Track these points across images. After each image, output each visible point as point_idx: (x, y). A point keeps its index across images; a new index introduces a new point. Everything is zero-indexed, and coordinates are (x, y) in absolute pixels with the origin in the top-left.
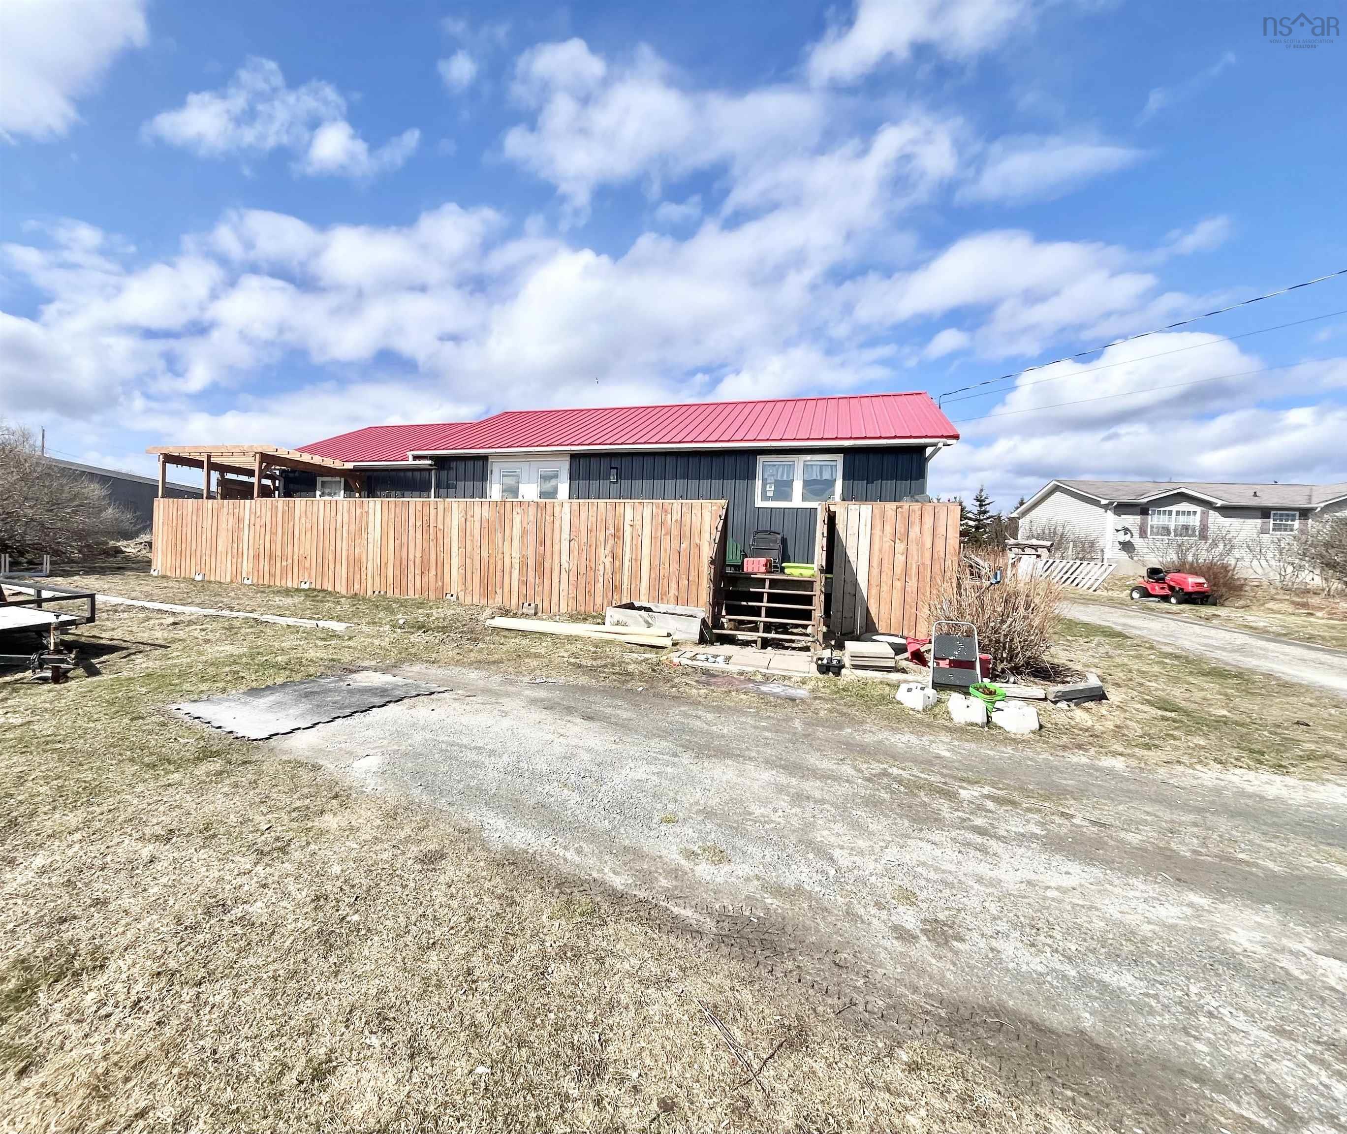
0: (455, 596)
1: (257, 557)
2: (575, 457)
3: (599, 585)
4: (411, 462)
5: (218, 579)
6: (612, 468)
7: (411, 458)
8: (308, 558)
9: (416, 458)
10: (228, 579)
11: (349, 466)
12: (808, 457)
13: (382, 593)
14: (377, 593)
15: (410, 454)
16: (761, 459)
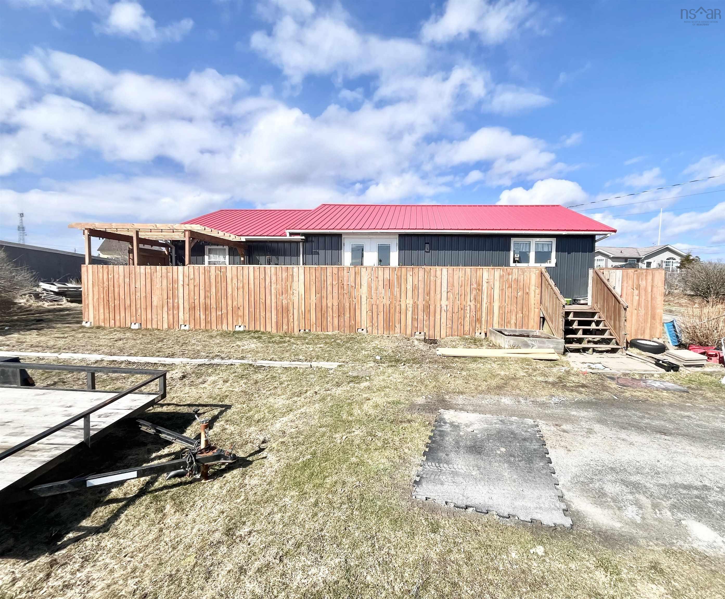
0: (365, 330)
1: (192, 308)
2: (402, 236)
3: (467, 319)
4: (288, 237)
5: (155, 326)
6: (426, 243)
7: (288, 234)
8: (241, 308)
9: (291, 234)
10: (166, 326)
11: (243, 239)
12: (538, 239)
13: (307, 331)
14: (302, 331)
15: (287, 232)
16: (513, 240)
